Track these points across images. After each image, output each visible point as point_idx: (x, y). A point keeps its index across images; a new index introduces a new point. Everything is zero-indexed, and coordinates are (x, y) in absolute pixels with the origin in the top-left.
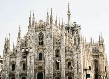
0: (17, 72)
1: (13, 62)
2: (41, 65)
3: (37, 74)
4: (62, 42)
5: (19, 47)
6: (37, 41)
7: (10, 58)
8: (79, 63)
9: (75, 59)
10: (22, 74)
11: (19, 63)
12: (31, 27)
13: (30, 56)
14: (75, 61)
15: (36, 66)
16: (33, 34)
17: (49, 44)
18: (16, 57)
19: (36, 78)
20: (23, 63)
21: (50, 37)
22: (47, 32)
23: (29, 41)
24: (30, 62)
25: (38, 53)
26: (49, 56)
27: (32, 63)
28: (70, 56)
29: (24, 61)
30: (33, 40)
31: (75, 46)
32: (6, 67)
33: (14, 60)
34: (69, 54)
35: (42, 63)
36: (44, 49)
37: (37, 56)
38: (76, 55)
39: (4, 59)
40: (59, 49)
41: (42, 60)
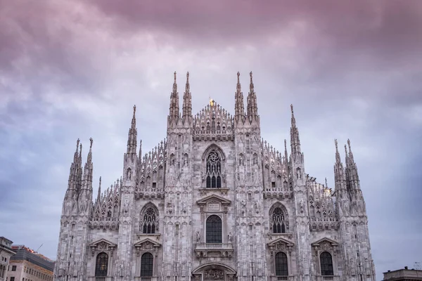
1: (103, 243)
2: (219, 260)
4: (299, 182)
5: (132, 190)
6: (199, 172)
7: (91, 228)
9: (349, 242)
11: (130, 248)
12: (180, 124)
13: (177, 226)
14: (350, 250)
15: (197, 265)
16: (186, 146)
17: (249, 187)
18: (115, 228)
20: (144, 250)
21: (251, 162)
22: (241, 145)
23: (171, 171)
24: (176, 247)
25: (202, 218)
26: (251, 229)
27: (184, 252)
29: (148, 242)
30: (186, 169)
31: (345, 197)
32: (72, 264)
33: (107, 236)
34: (324, 223)
35: (224, 254)
36: (229, 205)
37: (201, 227)
38: (351, 228)
39: (66, 231)
40: (283, 206)
41: (221, 241)
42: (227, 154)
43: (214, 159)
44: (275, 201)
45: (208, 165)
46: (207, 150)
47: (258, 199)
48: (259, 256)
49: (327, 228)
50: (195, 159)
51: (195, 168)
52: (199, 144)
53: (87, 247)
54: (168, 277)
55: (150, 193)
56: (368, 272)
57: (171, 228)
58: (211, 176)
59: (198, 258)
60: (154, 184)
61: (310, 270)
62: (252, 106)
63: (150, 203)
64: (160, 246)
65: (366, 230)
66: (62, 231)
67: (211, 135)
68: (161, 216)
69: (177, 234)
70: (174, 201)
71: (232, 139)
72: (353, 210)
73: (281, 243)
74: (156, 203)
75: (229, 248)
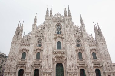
0: (29, 62)
1: (25, 49)
2: (61, 54)
3: (55, 65)
4: (84, 32)
7: (21, 45)
8: (107, 53)
9: (101, 49)
10: (35, 64)
11: (33, 51)
12: (49, 17)
13: (48, 44)
14: (102, 52)
15: (54, 56)
16: (51, 23)
17: (70, 33)
18: (29, 45)
19: (54, 70)
20: (37, 51)
21: (70, 27)
22: (66, 22)
23: (46, 29)
24: (48, 50)
25: (55, 42)
26: (71, 45)
27: (50, 52)
28: (93, 46)
29: (39, 49)
30: (50, 29)
31: (98, 36)
32: (14, 55)
33: (26, 47)
34: (92, 44)
35: (62, 52)
36: (63, 38)
37: (55, 45)
38: (101, 45)
39: (13, 46)
40: (80, 39)
41: (61, 49)
42: (62, 26)
43: (59, 27)
44: (77, 38)
45: (57, 28)
46: (57, 24)
47: (72, 36)
48: (74, 53)
49: (93, 45)
50: (53, 27)
51: (53, 29)
52: (54, 23)
53: (20, 51)
54: (45, 59)
55: (40, 35)
56: (109, 58)
57: (46, 45)
58: (58, 31)
59: (54, 54)
60: (41, 33)
61: (90, 58)
62: (69, 13)
63: (40, 38)
64: (42, 50)
65: (106, 46)
66: (12, 45)
67: (58, 20)
68: (43, 42)
69: (48, 46)
70: (47, 37)
71: (64, 22)
72: (101, 40)
73: (80, 50)
74: (42, 38)
75: (64, 50)
